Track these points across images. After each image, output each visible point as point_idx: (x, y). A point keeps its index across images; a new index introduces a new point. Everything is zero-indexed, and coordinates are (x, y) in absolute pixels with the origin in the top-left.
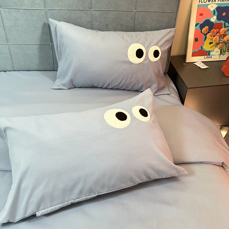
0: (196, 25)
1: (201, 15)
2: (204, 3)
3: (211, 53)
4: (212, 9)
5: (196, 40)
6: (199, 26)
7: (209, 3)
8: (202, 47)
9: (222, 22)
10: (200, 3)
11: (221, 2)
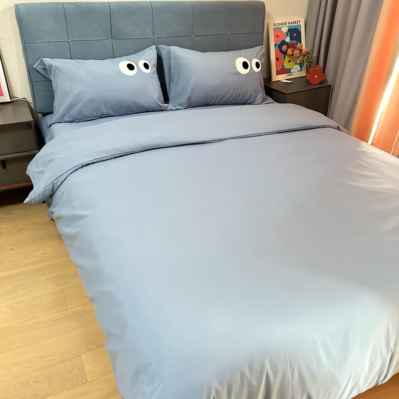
0: (275, 46)
1: (278, 36)
3: (291, 71)
4: (285, 32)
5: (277, 59)
6: (277, 46)
7: (282, 26)
8: (283, 66)
9: (295, 41)
10: (275, 26)
11: (291, 25)
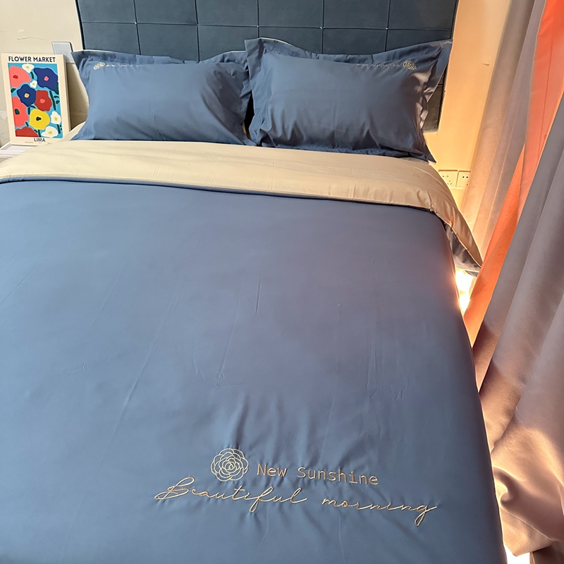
0: (12, 91)
1: (16, 77)
2: (15, 62)
3: (42, 134)
4: (29, 71)
5: (16, 112)
6: (15, 91)
7: (22, 62)
8: (26, 123)
9: (46, 89)
10: (11, 62)
11: (38, 62)
